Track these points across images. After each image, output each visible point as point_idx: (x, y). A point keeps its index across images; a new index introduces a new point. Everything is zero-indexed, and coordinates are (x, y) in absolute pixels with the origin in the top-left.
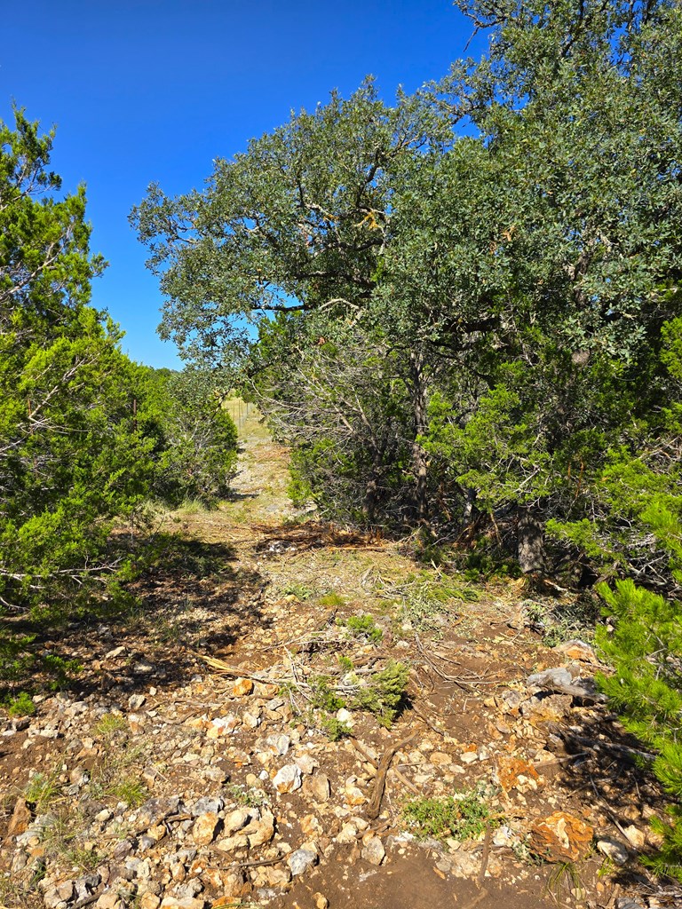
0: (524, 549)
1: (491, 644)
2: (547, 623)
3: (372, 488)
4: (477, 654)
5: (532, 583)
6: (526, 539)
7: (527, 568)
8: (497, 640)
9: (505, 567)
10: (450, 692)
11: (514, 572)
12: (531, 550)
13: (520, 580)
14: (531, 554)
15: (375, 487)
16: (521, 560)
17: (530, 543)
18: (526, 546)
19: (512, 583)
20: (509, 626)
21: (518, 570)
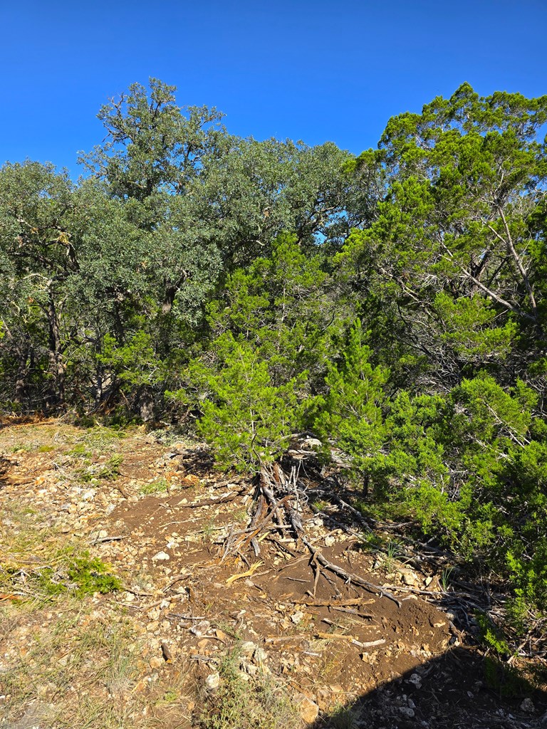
0: (144, 410)
1: (141, 451)
2: (163, 439)
3: (21, 385)
4: (136, 454)
5: (150, 426)
6: (145, 404)
7: (146, 419)
8: (143, 449)
9: (134, 420)
10: (132, 468)
11: (139, 422)
12: (148, 410)
13: (143, 426)
14: (148, 412)
15: (23, 384)
16: (142, 415)
17: (147, 406)
18: (145, 408)
19: (140, 427)
20: (147, 443)
21: (141, 421)
